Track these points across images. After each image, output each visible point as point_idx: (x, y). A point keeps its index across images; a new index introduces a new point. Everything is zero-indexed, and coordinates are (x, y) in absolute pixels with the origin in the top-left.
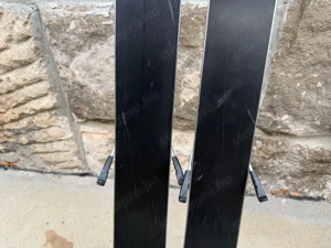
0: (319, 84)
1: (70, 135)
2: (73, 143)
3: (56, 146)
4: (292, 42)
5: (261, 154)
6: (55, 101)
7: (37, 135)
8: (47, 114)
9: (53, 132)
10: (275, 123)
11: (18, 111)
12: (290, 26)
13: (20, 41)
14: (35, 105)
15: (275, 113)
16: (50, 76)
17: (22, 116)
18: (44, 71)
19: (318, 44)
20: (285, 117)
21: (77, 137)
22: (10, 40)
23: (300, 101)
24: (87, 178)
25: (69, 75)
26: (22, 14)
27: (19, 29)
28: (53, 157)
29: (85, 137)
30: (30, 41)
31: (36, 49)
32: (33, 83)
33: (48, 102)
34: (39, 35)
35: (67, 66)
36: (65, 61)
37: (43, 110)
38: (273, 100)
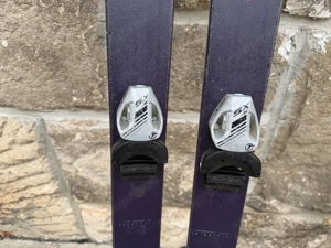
0: (304, 180)
1: (70, 210)
2: (72, 216)
3: (55, 220)
4: (281, 151)
6: (56, 188)
7: (36, 213)
8: (48, 197)
9: (53, 210)
10: (264, 205)
11: (18, 195)
12: (281, 140)
13: (22, 144)
14: (36, 191)
15: (264, 198)
16: (53, 169)
17: (21, 199)
18: (47, 165)
19: (304, 153)
20: (273, 202)
21: (77, 212)
22: (13, 142)
23: (287, 190)
24: (86, 245)
25: (71, 170)
26: (26, 123)
27: (23, 134)
28: (52, 228)
29: (83, 213)
30: (34, 144)
31: (39, 150)
32: (34, 174)
33: (50, 188)
34: (42, 139)
35: (71, 164)
36: (69, 161)
37: (43, 195)
38: (263, 188)
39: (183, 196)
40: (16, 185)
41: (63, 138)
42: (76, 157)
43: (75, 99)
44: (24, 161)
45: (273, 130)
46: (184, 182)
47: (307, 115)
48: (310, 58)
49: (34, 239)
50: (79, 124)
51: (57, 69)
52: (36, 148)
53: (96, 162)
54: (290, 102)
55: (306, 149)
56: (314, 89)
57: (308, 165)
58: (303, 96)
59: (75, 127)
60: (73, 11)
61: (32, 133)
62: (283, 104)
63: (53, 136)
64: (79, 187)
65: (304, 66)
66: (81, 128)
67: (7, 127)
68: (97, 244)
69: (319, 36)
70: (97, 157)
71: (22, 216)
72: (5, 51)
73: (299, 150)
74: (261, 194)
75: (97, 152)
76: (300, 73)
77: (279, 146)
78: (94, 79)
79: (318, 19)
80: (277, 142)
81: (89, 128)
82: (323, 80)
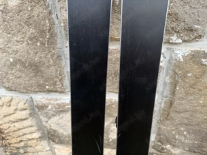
0: (185, 133)
1: (48, 148)
2: (50, 152)
4: (168, 115)
6: (40, 135)
7: (29, 149)
8: (36, 141)
9: (39, 148)
10: (163, 148)
11: (19, 139)
12: (166, 109)
13: (21, 110)
14: (29, 137)
15: (162, 144)
16: (38, 124)
17: (21, 141)
18: (35, 122)
19: (182, 117)
20: (168, 146)
21: (52, 150)
22: (16, 110)
25: (48, 125)
26: (23, 99)
27: (21, 105)
29: (56, 150)
30: (27, 110)
31: (30, 114)
32: (27, 127)
33: (36, 135)
34: (32, 108)
35: (47, 122)
36: (46, 120)
37: (33, 139)
38: (160, 138)
39: (112, 142)
41: (42, 107)
42: (50, 118)
43: (47, 87)
44: (22, 120)
45: (161, 103)
46: (112, 134)
47: (178, 95)
48: (175, 64)
50: (50, 100)
51: (38, 72)
53: (60, 121)
54: (168, 88)
55: (182, 115)
56: (180, 80)
57: (186, 124)
58: (174, 84)
59: (48, 102)
60: (44, 44)
61: (26, 105)
62: (164, 89)
63: (37, 106)
64: (52, 135)
65: (172, 68)
66: (51, 102)
67: (13, 101)
69: (178, 52)
70: (61, 118)
71: (22, 151)
72: (12, 64)
73: (179, 115)
74: (160, 141)
75: (61, 116)
76: (170, 72)
77: (166, 113)
79: (175, 43)
80: (164, 110)
81: (56, 102)
82: (185, 76)
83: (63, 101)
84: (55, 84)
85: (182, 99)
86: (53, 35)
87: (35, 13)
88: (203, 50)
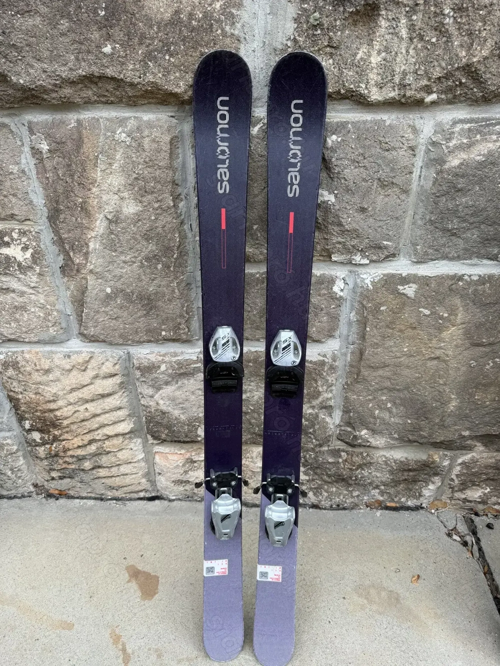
0: (389, 405)
1: (141, 456)
2: (143, 464)
3: (124, 469)
4: (358, 375)
5: (347, 466)
6: (132, 425)
7: (104, 460)
8: (121, 439)
9: (123, 455)
10: (355, 437)
13: (105, 377)
14: (109, 431)
15: (354, 428)
17: (91, 442)
18: (126, 400)
19: (380, 376)
20: (364, 433)
21: (149, 459)
22: (96, 377)
23: (374, 418)
24: (157, 502)
26: (113, 357)
27: (108, 368)
28: (117, 481)
29: (158, 458)
30: (117, 377)
31: (122, 383)
32: (112, 410)
33: (125, 427)
34: (126, 372)
35: (152, 397)
36: (151, 393)
37: (117, 435)
38: (350, 417)
40: (88, 425)
41: (148, 369)
42: (159, 389)
43: (163, 333)
44: (103, 396)
45: (345, 355)
47: (370, 340)
48: (362, 293)
49: (95, 499)
50: (164, 355)
51: (151, 309)
52: (118, 382)
53: (178, 393)
54: (355, 329)
55: (381, 372)
56: (370, 317)
57: (390, 390)
58: (363, 323)
59: (160, 358)
60: (169, 267)
61: (117, 367)
62: (349, 331)
63: (138, 368)
65: (359, 299)
66: (167, 359)
67: (92, 361)
68: (170, 501)
69: (364, 276)
70: (179, 388)
72: (108, 296)
73: (375, 374)
74: (349, 424)
75: (180, 383)
76: (356, 305)
77: (355, 370)
78: (181, 316)
79: (360, 264)
80: (351, 366)
81: (174, 359)
82: (376, 310)
83: (187, 357)
84: (177, 328)
85: (376, 345)
86: (183, 254)
87: (159, 224)
88: (399, 272)
